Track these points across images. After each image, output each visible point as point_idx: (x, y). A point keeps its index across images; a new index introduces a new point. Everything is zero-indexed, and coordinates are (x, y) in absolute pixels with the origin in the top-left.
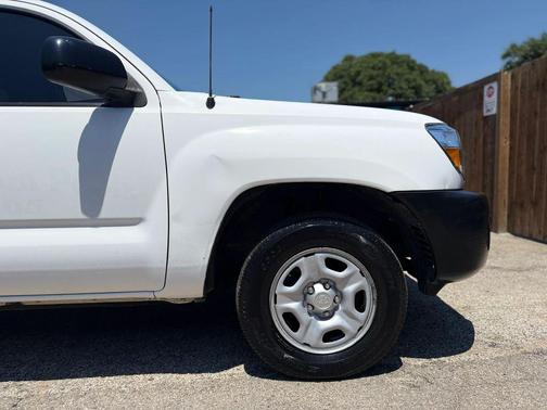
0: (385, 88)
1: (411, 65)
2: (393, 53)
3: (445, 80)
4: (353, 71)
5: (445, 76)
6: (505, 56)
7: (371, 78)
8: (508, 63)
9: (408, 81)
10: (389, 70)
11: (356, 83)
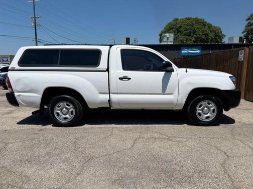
0: (192, 34)
1: (204, 24)
2: (197, 18)
3: (220, 31)
4: (178, 26)
5: (220, 29)
6: (247, 20)
7: (186, 30)
8: (249, 23)
9: (203, 31)
10: (194, 26)
11: (179, 32)
